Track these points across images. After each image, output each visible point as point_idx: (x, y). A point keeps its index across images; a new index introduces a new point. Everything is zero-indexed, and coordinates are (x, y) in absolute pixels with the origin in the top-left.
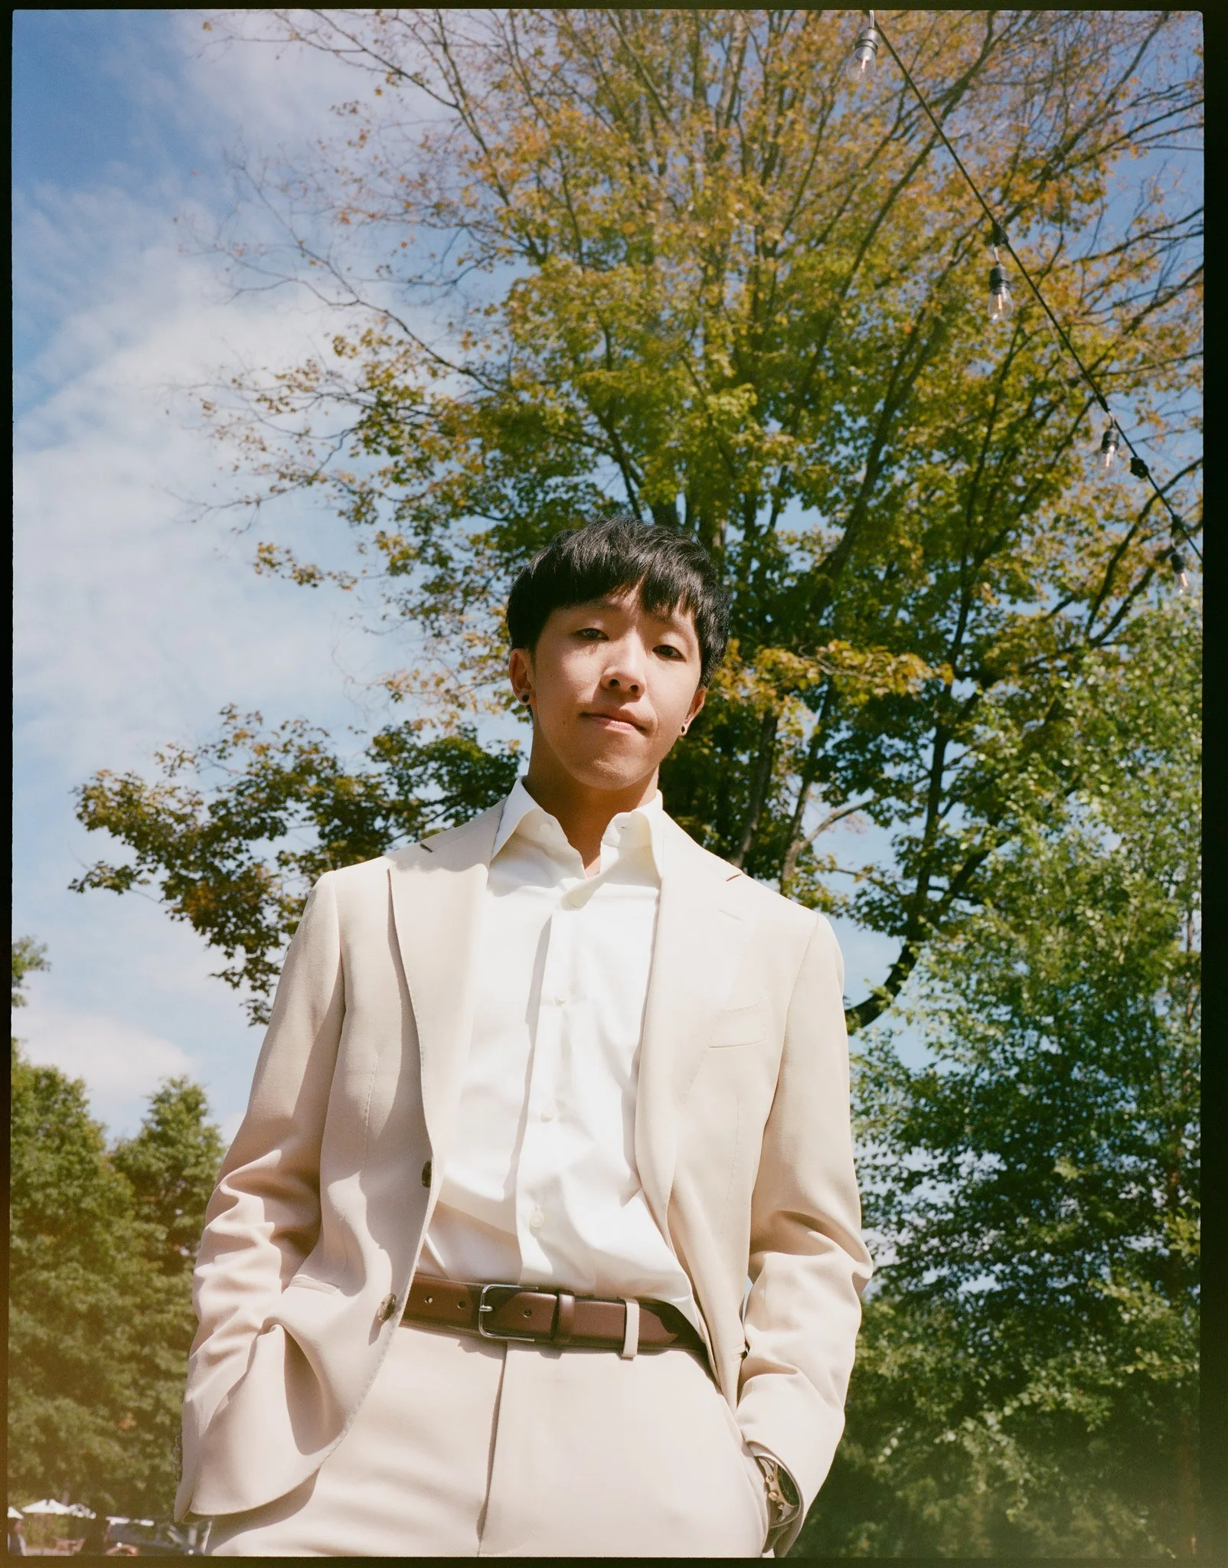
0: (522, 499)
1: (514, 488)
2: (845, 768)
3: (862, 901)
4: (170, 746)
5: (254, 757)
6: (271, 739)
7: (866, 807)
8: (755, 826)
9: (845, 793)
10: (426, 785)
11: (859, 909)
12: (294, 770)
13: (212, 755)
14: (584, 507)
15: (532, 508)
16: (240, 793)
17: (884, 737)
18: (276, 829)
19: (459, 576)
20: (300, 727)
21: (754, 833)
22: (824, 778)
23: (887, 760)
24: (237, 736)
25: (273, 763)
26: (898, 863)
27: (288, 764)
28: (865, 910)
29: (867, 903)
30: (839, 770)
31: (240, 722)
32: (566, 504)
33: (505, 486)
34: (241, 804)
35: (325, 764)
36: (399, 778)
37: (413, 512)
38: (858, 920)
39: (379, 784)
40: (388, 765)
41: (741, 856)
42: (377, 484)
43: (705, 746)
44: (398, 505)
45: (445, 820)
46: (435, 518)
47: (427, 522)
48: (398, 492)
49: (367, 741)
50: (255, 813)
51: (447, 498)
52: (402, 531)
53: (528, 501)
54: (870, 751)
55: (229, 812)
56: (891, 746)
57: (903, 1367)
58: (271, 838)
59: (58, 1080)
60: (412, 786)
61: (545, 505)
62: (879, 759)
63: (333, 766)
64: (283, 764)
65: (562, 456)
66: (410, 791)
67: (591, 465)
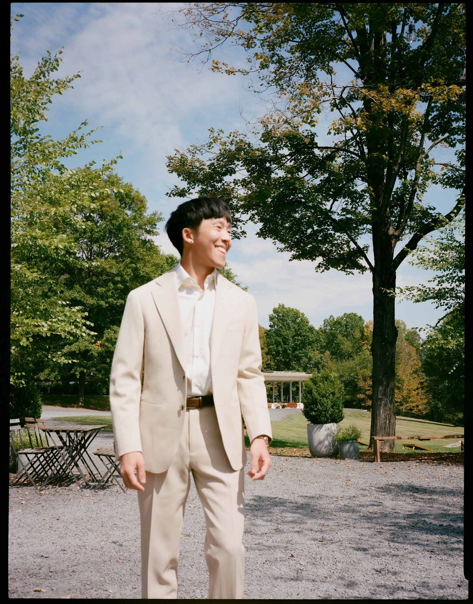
0: (307, 33)
1: (303, 28)
2: (437, 126)
3: (445, 177)
4: (191, 146)
5: (221, 147)
6: (226, 139)
7: (445, 140)
8: (402, 153)
9: (437, 136)
10: (283, 149)
11: (444, 180)
12: (236, 150)
13: (206, 148)
14: (330, 31)
15: (311, 35)
16: (218, 160)
17: (452, 112)
18: (232, 172)
19: (287, 64)
20: (236, 134)
21: (402, 156)
22: (429, 131)
23: (453, 121)
24: (214, 140)
25: (227, 148)
26: (458, 161)
27: (233, 148)
28: (446, 180)
29: (447, 178)
30: (435, 127)
31: (216, 134)
32: (324, 32)
33: (300, 28)
34: (219, 164)
35: (246, 146)
36: (273, 147)
37: (267, 43)
38: (444, 184)
39: (266, 151)
40: (268, 143)
41: (398, 165)
42: (253, 34)
43: (381, 125)
44: (262, 42)
45: (291, 162)
46: (275, 44)
47: (273, 46)
48: (261, 36)
49: (260, 136)
50: (224, 166)
51: (279, 37)
52: (264, 51)
53: (309, 33)
54: (446, 118)
55: (215, 168)
56: (454, 115)
57: (457, 345)
58: (231, 175)
59: (174, 259)
60: (278, 150)
61: (316, 33)
62: (450, 121)
63: (249, 146)
64: (231, 148)
65: (320, 13)
66: (277, 152)
67: (331, 15)
